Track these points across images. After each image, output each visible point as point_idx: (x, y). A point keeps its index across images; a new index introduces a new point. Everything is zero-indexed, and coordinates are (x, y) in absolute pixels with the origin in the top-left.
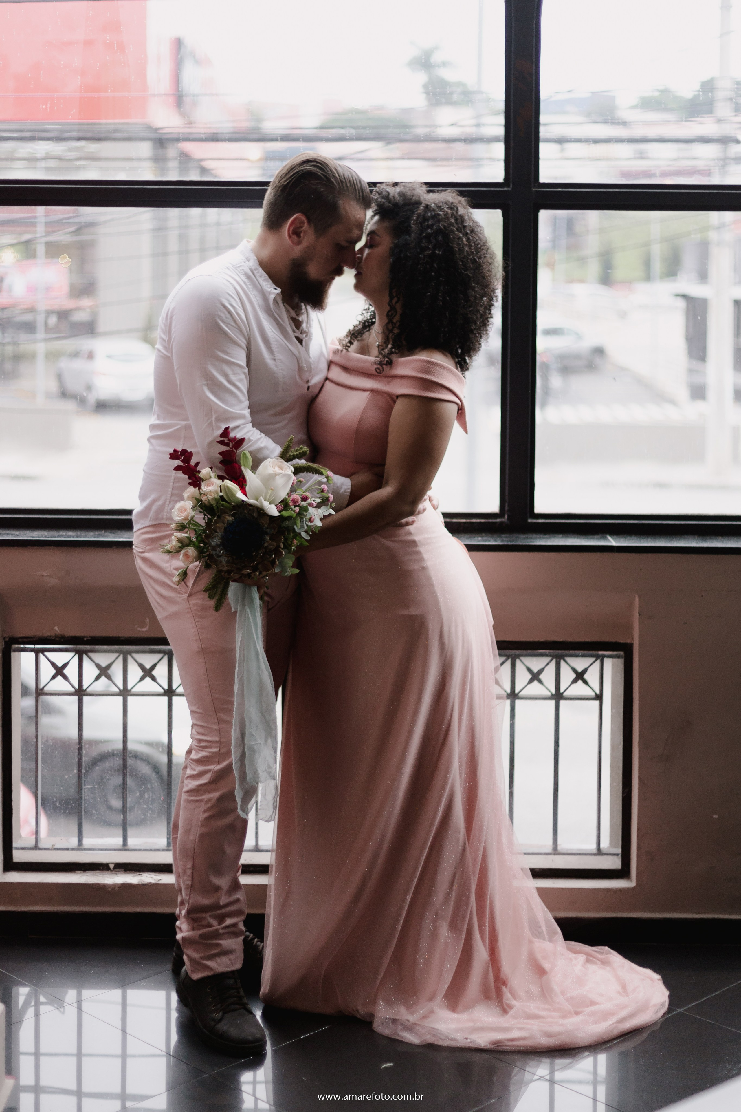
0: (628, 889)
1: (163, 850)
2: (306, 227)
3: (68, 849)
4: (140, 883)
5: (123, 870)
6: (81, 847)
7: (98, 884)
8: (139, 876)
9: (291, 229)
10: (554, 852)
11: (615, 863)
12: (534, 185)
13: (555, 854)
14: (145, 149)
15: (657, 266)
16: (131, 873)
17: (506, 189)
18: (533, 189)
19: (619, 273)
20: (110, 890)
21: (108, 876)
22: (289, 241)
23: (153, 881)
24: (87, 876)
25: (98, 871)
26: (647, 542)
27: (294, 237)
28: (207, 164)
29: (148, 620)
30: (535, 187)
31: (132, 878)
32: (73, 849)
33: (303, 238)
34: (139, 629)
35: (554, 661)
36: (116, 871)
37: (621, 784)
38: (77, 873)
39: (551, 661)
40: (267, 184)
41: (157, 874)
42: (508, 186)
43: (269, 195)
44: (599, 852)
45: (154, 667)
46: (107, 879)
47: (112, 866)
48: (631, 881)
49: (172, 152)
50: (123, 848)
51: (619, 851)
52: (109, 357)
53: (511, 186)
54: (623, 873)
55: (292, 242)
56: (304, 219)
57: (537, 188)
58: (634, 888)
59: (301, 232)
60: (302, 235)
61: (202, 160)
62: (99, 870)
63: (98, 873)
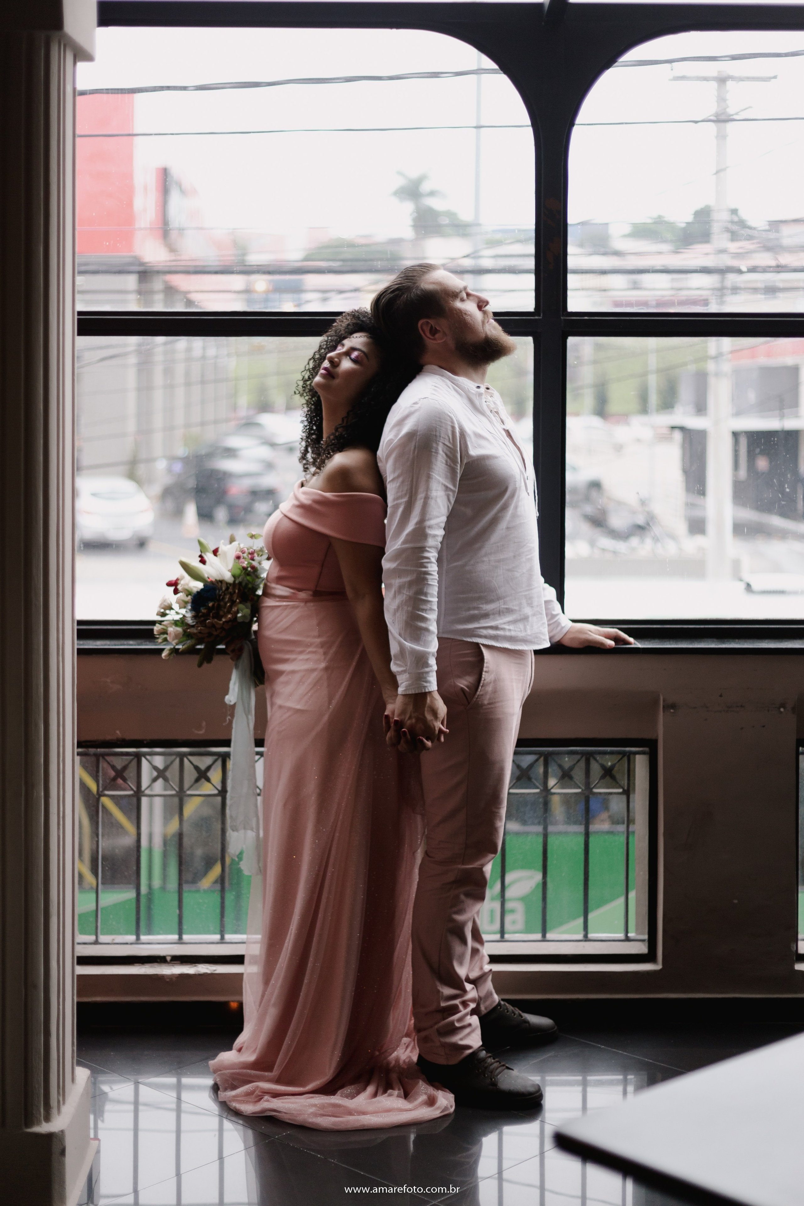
0: (655, 971)
1: (218, 943)
3: (127, 944)
4: (197, 973)
5: (179, 962)
6: (139, 942)
7: (157, 975)
8: (195, 967)
10: (584, 939)
11: (642, 948)
12: (563, 314)
13: (586, 941)
14: (131, 281)
15: (654, 399)
16: (188, 965)
17: (537, 318)
18: (562, 318)
19: (613, 407)
20: (168, 980)
21: (166, 967)
23: (209, 972)
24: (146, 968)
25: (156, 964)
26: (670, 644)
28: (194, 297)
29: (204, 724)
30: (563, 315)
31: (188, 969)
32: (131, 944)
34: (196, 732)
35: (584, 758)
36: (173, 963)
37: (647, 873)
38: (136, 966)
39: (582, 757)
41: (212, 965)
42: (539, 316)
44: (627, 939)
45: (209, 768)
46: (164, 970)
47: (169, 959)
48: (657, 964)
49: (158, 284)
50: (179, 942)
51: (646, 937)
52: (94, 495)
53: (542, 315)
54: (649, 957)
57: (565, 317)
58: (661, 970)
61: (189, 292)
62: (157, 962)
63: (156, 965)
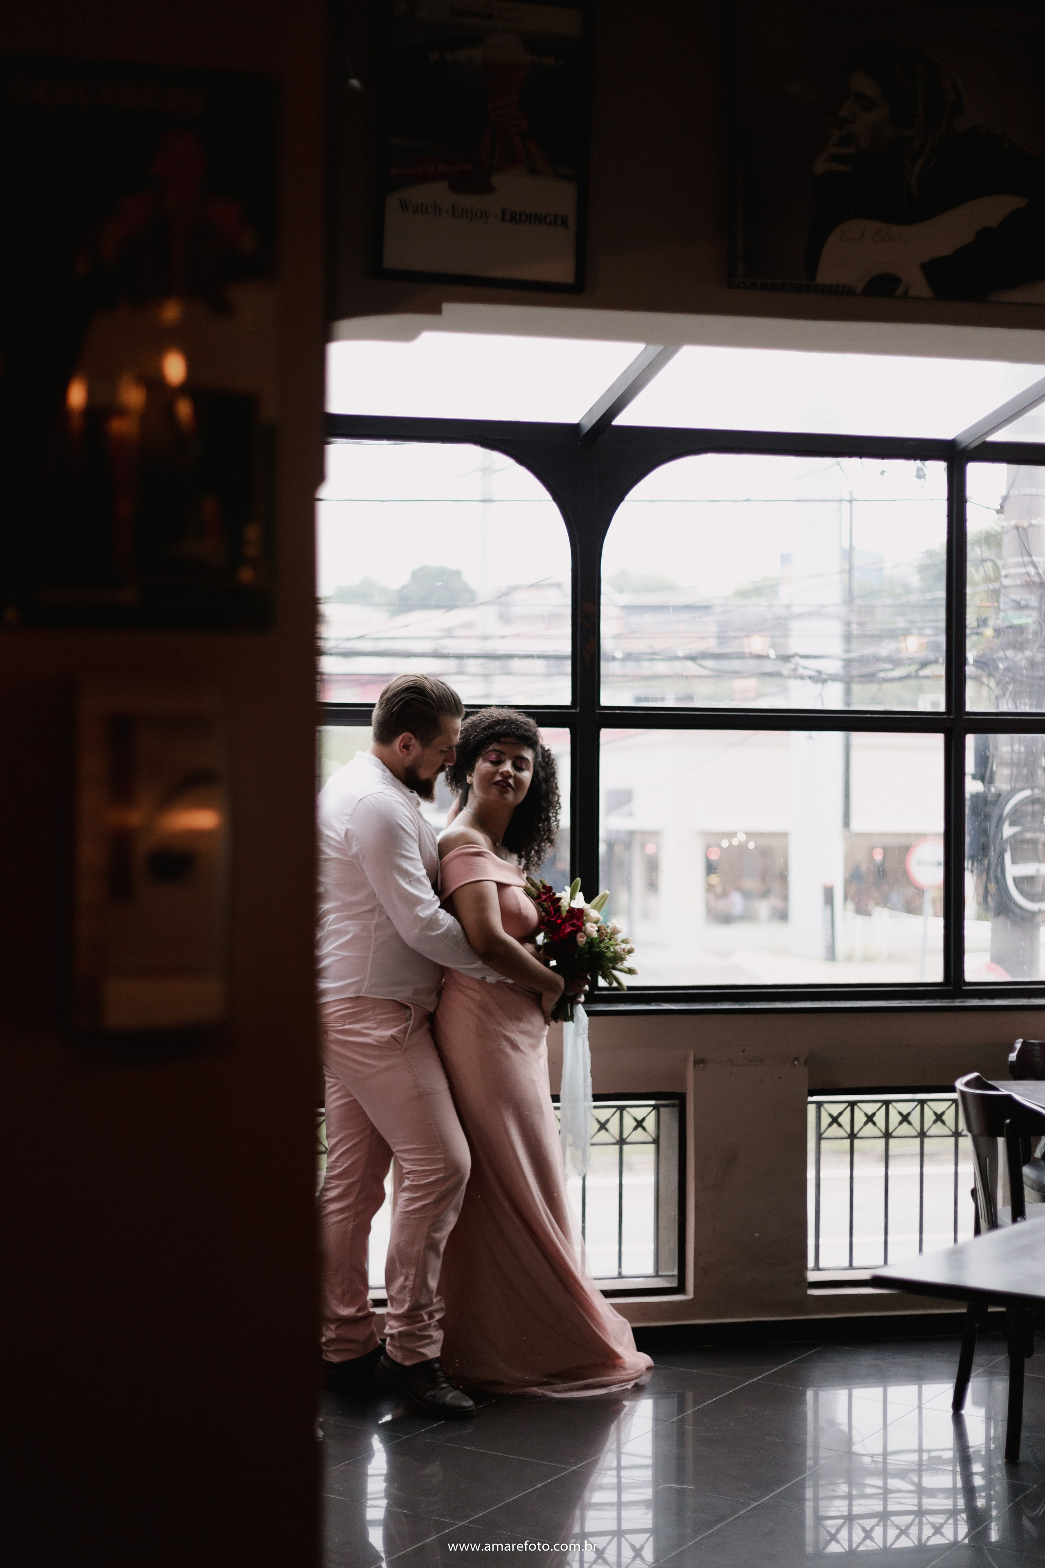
0: (687, 1301)
2: (414, 741)
9: (402, 745)
10: (619, 1276)
11: (672, 1282)
17: (574, 711)
22: (401, 755)
27: (404, 750)
30: (597, 709)
33: (412, 750)
35: (618, 1112)
37: (677, 1213)
40: (373, 705)
42: (576, 709)
43: (376, 713)
44: (657, 1275)
48: (688, 1295)
51: (676, 1271)
53: (578, 709)
54: (680, 1289)
55: (403, 754)
56: (410, 735)
58: (692, 1299)
59: (410, 745)
60: (411, 748)
